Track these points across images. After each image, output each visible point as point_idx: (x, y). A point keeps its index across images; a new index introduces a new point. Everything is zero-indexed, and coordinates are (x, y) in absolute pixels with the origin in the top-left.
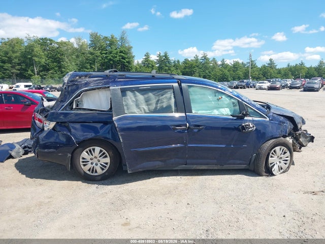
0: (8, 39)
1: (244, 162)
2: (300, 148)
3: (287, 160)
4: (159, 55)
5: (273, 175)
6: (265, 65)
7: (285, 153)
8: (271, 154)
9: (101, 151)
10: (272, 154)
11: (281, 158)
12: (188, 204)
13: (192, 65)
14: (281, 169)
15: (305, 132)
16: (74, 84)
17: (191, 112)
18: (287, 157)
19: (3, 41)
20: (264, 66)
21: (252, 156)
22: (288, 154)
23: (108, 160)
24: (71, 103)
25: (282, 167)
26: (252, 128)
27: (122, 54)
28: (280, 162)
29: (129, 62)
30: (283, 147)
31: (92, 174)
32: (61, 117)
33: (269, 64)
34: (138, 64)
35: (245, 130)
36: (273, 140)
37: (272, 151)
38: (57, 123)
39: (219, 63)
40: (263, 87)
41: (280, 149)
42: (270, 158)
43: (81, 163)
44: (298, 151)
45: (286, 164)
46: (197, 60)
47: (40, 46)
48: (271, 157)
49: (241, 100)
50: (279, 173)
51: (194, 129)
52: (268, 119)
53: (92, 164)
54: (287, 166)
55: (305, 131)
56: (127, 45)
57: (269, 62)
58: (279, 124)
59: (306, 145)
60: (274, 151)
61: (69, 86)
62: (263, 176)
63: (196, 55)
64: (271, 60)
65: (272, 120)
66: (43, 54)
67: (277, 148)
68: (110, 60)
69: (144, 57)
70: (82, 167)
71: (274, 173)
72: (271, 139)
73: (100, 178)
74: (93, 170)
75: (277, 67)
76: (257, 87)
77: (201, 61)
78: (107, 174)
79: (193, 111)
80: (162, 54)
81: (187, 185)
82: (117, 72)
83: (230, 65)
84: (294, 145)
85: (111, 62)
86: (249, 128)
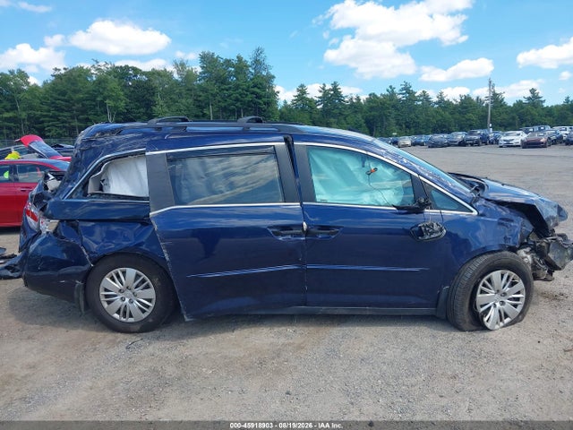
0: (65, 69)
1: (424, 301)
2: (550, 273)
3: (518, 299)
4: (323, 89)
5: (485, 329)
6: (521, 101)
7: (513, 284)
8: (480, 286)
9: (137, 276)
10: (484, 285)
11: (505, 294)
12: (288, 393)
13: (383, 103)
14: (506, 316)
15: (560, 239)
16: (91, 148)
17: (313, 199)
18: (518, 293)
19: (57, 73)
20: (519, 104)
21: (441, 289)
22: (520, 285)
23: (151, 293)
24: (85, 184)
25: (508, 313)
26: (437, 232)
27: (256, 90)
28: (503, 303)
29: (268, 104)
30: (508, 273)
31: (123, 319)
32: (67, 211)
33: (529, 99)
34: (286, 106)
35: (422, 235)
36: (486, 257)
37: (484, 280)
38: (61, 221)
39: (435, 99)
40: (514, 142)
41: (502, 276)
42: (479, 296)
43: (103, 299)
44: (545, 280)
45: (515, 306)
46: (392, 94)
47: (117, 80)
48: (482, 292)
49: (416, 175)
50: (501, 324)
51: (319, 234)
52: (475, 213)
53: (123, 299)
54: (519, 309)
55: (560, 235)
56: (264, 73)
57: (530, 95)
58: (500, 224)
59: (563, 267)
60: (489, 281)
61: (82, 151)
62: (464, 331)
63: (391, 87)
64: (533, 91)
65: (482, 215)
66: (122, 93)
67: (496, 275)
68: (237, 100)
69: (296, 94)
70: (105, 305)
71: (488, 325)
72: (482, 255)
73: (137, 327)
74: (125, 312)
75: (545, 105)
76: (502, 143)
77: (401, 96)
78: (151, 320)
79: (318, 197)
80: (328, 87)
81: (303, 348)
82: (187, 121)
83: (454, 103)
84: (534, 266)
85: (238, 104)
86: (432, 233)
